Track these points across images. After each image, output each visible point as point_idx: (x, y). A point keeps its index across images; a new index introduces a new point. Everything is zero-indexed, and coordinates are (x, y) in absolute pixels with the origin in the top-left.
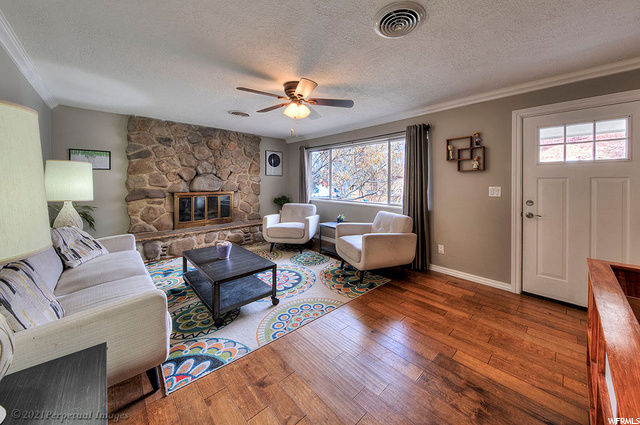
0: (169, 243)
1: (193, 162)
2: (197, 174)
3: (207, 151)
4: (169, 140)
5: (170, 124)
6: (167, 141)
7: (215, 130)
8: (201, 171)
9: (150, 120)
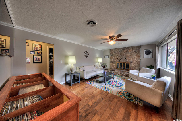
0: (114, 71)
1: (120, 56)
2: (121, 59)
3: (123, 53)
4: (116, 52)
5: (116, 49)
6: (115, 52)
7: (125, 48)
8: (122, 58)
9: (113, 49)
